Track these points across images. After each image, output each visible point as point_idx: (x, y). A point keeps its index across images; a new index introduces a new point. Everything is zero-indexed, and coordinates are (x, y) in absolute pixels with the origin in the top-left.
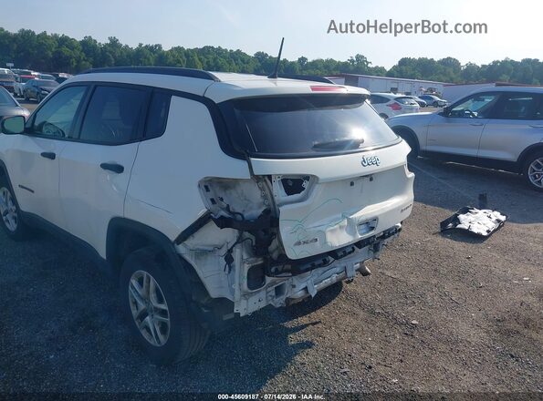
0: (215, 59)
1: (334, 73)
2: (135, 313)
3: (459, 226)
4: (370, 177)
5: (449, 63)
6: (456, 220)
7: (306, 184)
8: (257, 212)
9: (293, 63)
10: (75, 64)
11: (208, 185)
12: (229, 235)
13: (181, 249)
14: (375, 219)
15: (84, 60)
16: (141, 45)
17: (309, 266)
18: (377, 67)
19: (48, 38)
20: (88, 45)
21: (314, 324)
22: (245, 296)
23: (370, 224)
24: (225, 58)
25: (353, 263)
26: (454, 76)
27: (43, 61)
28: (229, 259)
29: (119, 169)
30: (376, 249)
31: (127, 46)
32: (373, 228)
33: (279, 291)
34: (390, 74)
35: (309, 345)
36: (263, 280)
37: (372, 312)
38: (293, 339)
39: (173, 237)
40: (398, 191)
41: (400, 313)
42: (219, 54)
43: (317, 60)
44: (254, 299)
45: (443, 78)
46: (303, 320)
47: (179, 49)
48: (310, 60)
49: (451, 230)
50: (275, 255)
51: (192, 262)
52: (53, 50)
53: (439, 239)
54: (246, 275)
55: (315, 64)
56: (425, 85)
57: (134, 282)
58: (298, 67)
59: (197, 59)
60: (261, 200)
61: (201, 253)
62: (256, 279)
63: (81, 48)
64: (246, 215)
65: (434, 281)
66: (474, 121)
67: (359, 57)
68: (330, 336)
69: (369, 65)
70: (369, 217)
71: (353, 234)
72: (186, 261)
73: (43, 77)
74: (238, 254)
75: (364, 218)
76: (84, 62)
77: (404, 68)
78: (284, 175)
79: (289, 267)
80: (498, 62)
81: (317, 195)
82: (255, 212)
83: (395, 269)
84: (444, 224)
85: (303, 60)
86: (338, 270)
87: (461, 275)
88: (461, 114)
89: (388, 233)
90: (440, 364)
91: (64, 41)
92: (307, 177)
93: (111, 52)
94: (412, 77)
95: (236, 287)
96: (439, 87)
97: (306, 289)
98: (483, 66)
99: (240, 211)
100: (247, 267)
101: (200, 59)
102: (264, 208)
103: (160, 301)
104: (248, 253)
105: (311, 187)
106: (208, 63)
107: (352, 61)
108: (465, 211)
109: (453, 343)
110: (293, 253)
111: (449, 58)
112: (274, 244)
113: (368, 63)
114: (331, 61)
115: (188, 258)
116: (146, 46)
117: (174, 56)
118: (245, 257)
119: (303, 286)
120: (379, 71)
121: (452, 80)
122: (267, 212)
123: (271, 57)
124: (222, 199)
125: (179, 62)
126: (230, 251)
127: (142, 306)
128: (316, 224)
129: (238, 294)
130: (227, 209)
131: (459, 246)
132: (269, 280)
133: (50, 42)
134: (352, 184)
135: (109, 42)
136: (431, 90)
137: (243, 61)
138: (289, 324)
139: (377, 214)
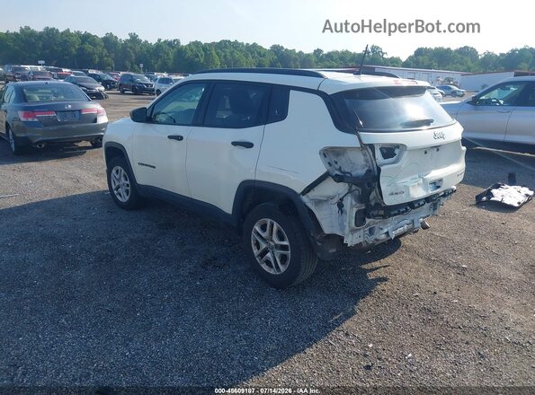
0: (232, 53)
2: (256, 252)
3: (492, 199)
4: (437, 148)
5: (467, 53)
6: (489, 194)
7: (397, 151)
8: (361, 172)
9: (309, 55)
10: (97, 60)
11: (327, 153)
12: (342, 188)
13: (304, 198)
14: (441, 180)
15: (106, 55)
16: (159, 40)
17: (396, 212)
18: (392, 58)
19: (71, 35)
20: (109, 41)
21: (385, 267)
22: (353, 231)
23: (436, 184)
24: (241, 51)
25: (419, 216)
26: (471, 65)
27: (67, 57)
28: (340, 205)
29: (249, 145)
30: (435, 207)
31: (146, 42)
32: (439, 187)
33: (371, 231)
34: (406, 64)
35: (385, 279)
36: (364, 220)
37: (429, 259)
38: (371, 276)
39: (299, 191)
40: (455, 160)
41: (452, 260)
42: (235, 48)
43: (333, 52)
44: (356, 235)
45: (460, 67)
46: (377, 264)
47: (197, 44)
48: (325, 52)
49: (485, 202)
50: (373, 203)
51: (313, 208)
52: (77, 47)
53: (475, 210)
54: (354, 216)
55: (330, 55)
56: (443, 75)
57: (257, 228)
58: (314, 59)
59: (214, 52)
60: (364, 163)
61: (318, 202)
62: (360, 219)
63: (103, 44)
64: (353, 174)
65: (476, 239)
66: (501, 109)
67: (374, 48)
68: (400, 274)
69: (385, 56)
70: (437, 178)
71: (427, 190)
72: (308, 208)
73: (75, 74)
74: (348, 202)
75: (433, 179)
76: (105, 59)
77: (420, 58)
78: (383, 144)
79: (382, 212)
80: (516, 50)
81: (405, 160)
82: (360, 171)
83: (441, 231)
84: (479, 197)
85: (318, 51)
86: (408, 222)
87: (498, 236)
88: (488, 103)
89: (447, 194)
90: (490, 292)
91: (86, 38)
92: (398, 146)
93: (131, 48)
94: (429, 67)
95: (346, 224)
96: (457, 76)
97: (387, 233)
98: (502, 55)
99: (349, 171)
100: (355, 210)
101: (217, 54)
102: (366, 169)
103: (281, 238)
104: (355, 201)
105: (401, 153)
106: (225, 57)
107: (367, 52)
108: (497, 187)
109: (497, 280)
110: (389, 201)
111: (466, 47)
112: (373, 195)
113: (383, 54)
114: (347, 53)
115: (309, 205)
116: (165, 41)
117: (192, 51)
118: (354, 203)
119: (386, 231)
120: (394, 62)
121: (469, 69)
122: (369, 171)
123: (286, 50)
124: (336, 163)
125: (197, 56)
126: (342, 199)
127: (263, 246)
128: (402, 181)
129: (347, 230)
130: (340, 169)
131: (494, 215)
132: (368, 221)
133: (74, 39)
134: (426, 153)
135: (129, 38)
136: (449, 80)
137: (259, 54)
138: (365, 267)
139: (442, 176)
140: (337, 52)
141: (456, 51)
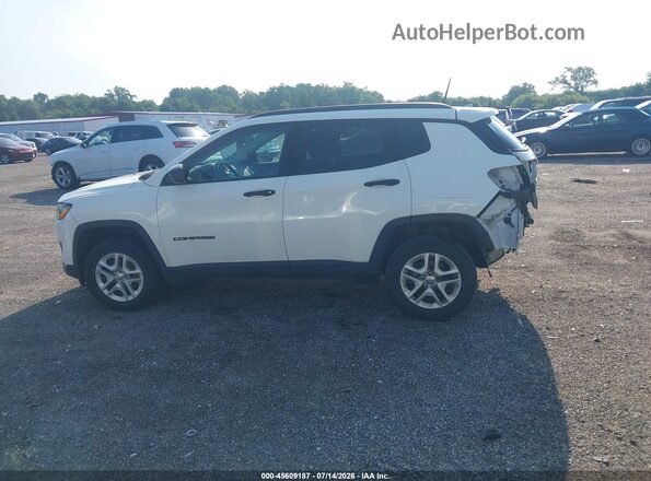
1: (93, 111)
2: (407, 293)
5: (226, 92)
9: (28, 102)
18: (144, 102)
26: (234, 105)
28: (507, 221)
43: (62, 97)
45: (225, 108)
48: (51, 97)
58: (36, 107)
60: (516, 180)
67: (118, 90)
69: (134, 99)
74: (516, 215)
77: (178, 99)
80: (274, 88)
85: (40, 97)
96: (229, 118)
102: (519, 184)
107: (111, 95)
111: (224, 87)
113: (132, 97)
114: (82, 97)
120: (148, 106)
124: (501, 182)
126: (510, 214)
127: (420, 283)
130: (503, 188)
140: (68, 97)
141: (215, 91)
